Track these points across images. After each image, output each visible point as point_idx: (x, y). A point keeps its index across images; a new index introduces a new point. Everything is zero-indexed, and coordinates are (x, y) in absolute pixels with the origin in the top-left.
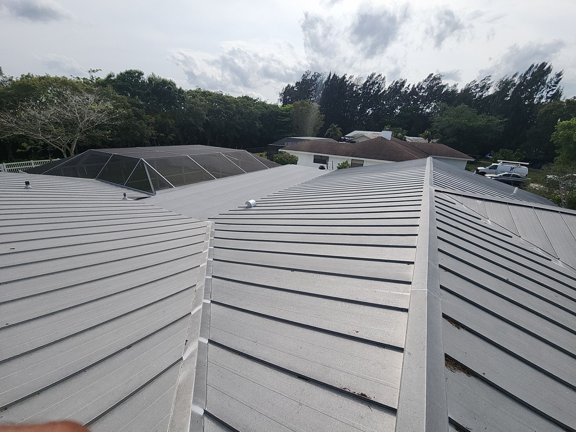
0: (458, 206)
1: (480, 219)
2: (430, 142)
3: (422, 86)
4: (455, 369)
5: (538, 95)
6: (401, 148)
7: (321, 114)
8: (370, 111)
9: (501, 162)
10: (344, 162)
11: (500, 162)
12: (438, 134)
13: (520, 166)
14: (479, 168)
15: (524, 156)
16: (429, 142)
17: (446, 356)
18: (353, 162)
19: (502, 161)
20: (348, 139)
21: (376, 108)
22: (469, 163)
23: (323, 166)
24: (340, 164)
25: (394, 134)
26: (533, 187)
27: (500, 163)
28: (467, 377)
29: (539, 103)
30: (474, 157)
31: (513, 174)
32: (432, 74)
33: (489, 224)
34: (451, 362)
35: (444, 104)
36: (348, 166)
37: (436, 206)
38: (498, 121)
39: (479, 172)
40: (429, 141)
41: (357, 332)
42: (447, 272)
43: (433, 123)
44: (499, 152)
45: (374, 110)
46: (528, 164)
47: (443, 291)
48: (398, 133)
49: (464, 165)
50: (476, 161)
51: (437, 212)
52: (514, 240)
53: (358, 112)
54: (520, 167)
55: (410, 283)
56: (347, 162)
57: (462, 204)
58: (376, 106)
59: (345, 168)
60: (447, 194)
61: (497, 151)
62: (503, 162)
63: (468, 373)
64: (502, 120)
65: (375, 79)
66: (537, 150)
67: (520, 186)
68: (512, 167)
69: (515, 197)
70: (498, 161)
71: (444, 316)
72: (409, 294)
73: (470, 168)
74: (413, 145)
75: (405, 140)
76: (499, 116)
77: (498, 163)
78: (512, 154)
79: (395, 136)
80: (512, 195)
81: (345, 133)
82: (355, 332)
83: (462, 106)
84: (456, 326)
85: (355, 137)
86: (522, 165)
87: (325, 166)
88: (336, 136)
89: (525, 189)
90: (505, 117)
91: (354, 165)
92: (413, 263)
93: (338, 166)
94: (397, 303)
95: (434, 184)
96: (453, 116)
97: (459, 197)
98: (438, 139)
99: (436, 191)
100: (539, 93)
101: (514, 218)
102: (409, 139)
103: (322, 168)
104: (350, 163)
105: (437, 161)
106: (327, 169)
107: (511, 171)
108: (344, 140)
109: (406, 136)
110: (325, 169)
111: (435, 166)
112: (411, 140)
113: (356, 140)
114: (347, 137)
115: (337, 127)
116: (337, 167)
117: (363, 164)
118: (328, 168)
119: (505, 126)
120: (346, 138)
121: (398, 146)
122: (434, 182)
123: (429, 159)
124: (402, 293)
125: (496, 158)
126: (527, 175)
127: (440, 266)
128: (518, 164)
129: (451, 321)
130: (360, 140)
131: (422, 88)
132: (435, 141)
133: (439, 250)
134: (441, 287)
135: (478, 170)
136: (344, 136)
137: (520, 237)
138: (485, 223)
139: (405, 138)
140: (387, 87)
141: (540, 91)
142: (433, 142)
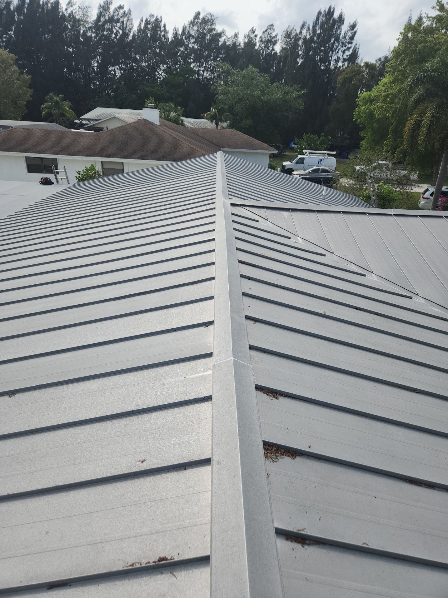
0: (262, 224)
1: (289, 238)
2: (219, 127)
3: (189, 31)
4: (277, 457)
5: (334, 56)
6: (179, 138)
7: (22, 73)
8: (116, 71)
9: (307, 153)
10: (88, 167)
11: (306, 153)
12: (227, 113)
13: (327, 156)
14: (285, 163)
15: (330, 143)
16: (217, 127)
17: (265, 444)
18: (106, 166)
19: (308, 151)
20: (88, 124)
21: (126, 65)
22: (272, 156)
23: (47, 178)
24: (82, 173)
25: (165, 114)
26: (343, 184)
27: (306, 155)
28: (292, 460)
29: (336, 68)
30: (277, 148)
31: (322, 169)
32: (199, 13)
33: (300, 243)
34: (272, 449)
35: (226, 66)
36: (97, 175)
37: (235, 229)
38: (296, 93)
39: (286, 168)
40: (217, 124)
41: (143, 461)
42: (257, 323)
43: (217, 96)
44: (303, 139)
45: (125, 70)
46: (334, 153)
47: (254, 353)
48: (169, 111)
49: (266, 161)
50: (280, 153)
51: (236, 238)
52: (328, 259)
53: (96, 73)
54: (327, 158)
55: (210, 355)
56: (93, 168)
57: (267, 220)
58: (124, 63)
59: (92, 178)
60: (248, 208)
61: (301, 137)
62: (310, 153)
63: (293, 455)
64: (300, 93)
65: (114, 12)
66: (342, 133)
67: (330, 184)
68: (319, 159)
69: (325, 200)
70: (304, 151)
71: (259, 388)
72: (211, 372)
73: (274, 164)
74: (194, 133)
75: (183, 125)
76: (296, 86)
77: (303, 154)
78: (317, 141)
79: (165, 117)
80: (321, 198)
81: (80, 112)
82: (140, 463)
83: (250, 70)
84: (274, 397)
85: (100, 120)
86: (329, 155)
87: (51, 177)
88: (64, 118)
89: (335, 188)
90: (302, 88)
91: (108, 172)
92: (211, 323)
93: (78, 175)
94: (196, 391)
95: (229, 194)
96: (242, 86)
97: (262, 210)
98: (229, 122)
99: (232, 205)
100: (334, 53)
101: (325, 229)
102: (189, 122)
103: (46, 182)
104: (99, 168)
105: (229, 157)
106: (58, 182)
107: (319, 164)
108: (81, 126)
109: (183, 116)
110: (53, 183)
111: (227, 165)
112: (193, 124)
113: (104, 126)
114: (85, 119)
115: (62, 100)
116: (77, 179)
117: (123, 170)
118: (59, 180)
119: (304, 101)
120: (84, 122)
121: (172, 134)
122: (229, 191)
123: (219, 155)
124: (201, 374)
125: (301, 147)
126: (335, 168)
127: (247, 318)
128: (325, 154)
129: (267, 392)
130: (112, 126)
131: (189, 37)
132: (225, 124)
133: (244, 294)
134: (252, 348)
135: (284, 166)
136: (78, 116)
137: (333, 253)
138: (295, 242)
139: (182, 121)
140: (135, 28)
141: (335, 51)
142: (223, 127)
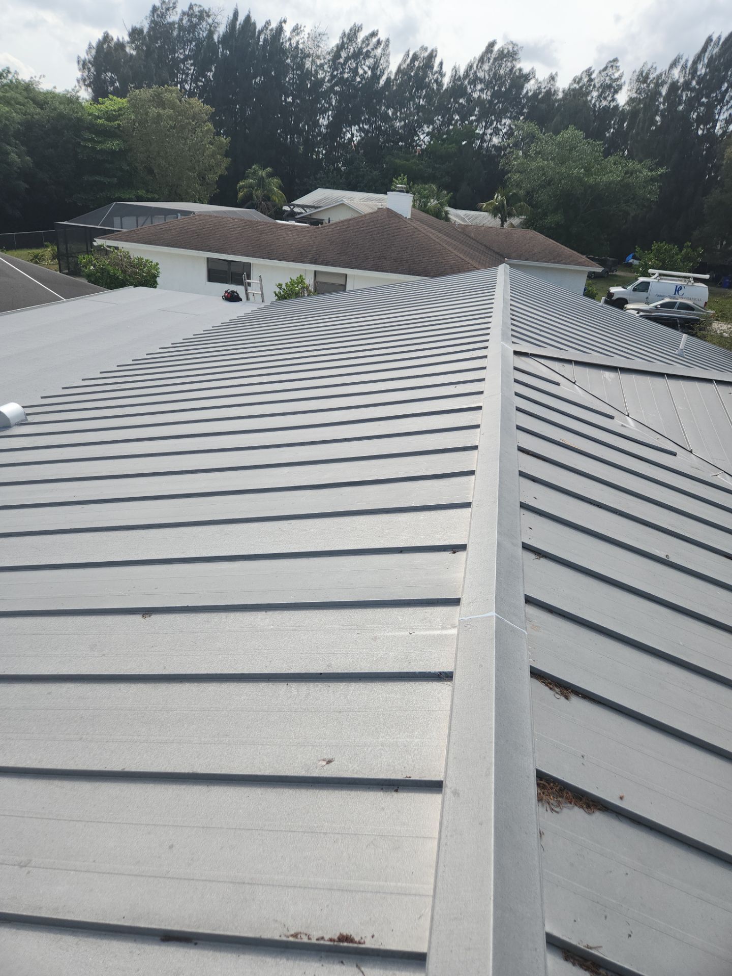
0: (565, 390)
1: (612, 417)
2: (506, 225)
3: (475, 72)
4: (559, 803)
5: (723, 113)
6: (437, 240)
7: (218, 134)
8: (354, 134)
9: (656, 275)
10: (294, 278)
11: (654, 274)
12: (522, 203)
13: (692, 282)
14: (613, 290)
15: (700, 260)
16: (502, 225)
17: (540, 776)
18: (321, 279)
19: (657, 272)
20: (302, 213)
21: (371, 125)
22: (592, 276)
23: (233, 292)
24: (284, 287)
25: (420, 202)
26: (718, 332)
27: (654, 277)
28: (587, 816)
29: (724, 133)
30: (602, 263)
31: (681, 303)
32: (493, 44)
33: (631, 428)
34: (552, 788)
35: (532, 127)
36: (306, 292)
37: (517, 394)
38: (647, 174)
39: (614, 298)
40: (503, 221)
41: (329, 762)
42: (541, 559)
43: (509, 175)
44: (651, 250)
45: (367, 132)
46: (707, 277)
47: (532, 611)
48: (428, 197)
49: (581, 283)
50: (607, 272)
51: (518, 409)
52: (681, 462)
53: (325, 137)
54: (692, 285)
55: (456, 602)
56: (301, 280)
57: (574, 383)
58: (368, 121)
59: (297, 295)
60: (542, 361)
61: (647, 247)
62: (660, 275)
63: (588, 806)
64: (654, 173)
65: (363, 42)
66: (725, 243)
67: (693, 329)
68: (677, 286)
69: (681, 357)
70: (651, 271)
71: (536, 674)
72: (454, 631)
73: (594, 288)
74: (465, 233)
75: (447, 219)
76: (648, 162)
77: (649, 275)
78: (677, 254)
79: (421, 206)
80: (676, 352)
81: (293, 195)
82: (324, 763)
83: (571, 133)
84: (562, 694)
85: (320, 207)
86: (697, 280)
87: (240, 290)
88: (269, 203)
89: (703, 338)
90: (659, 165)
91: (322, 288)
92: (463, 547)
93: (277, 290)
94: (427, 660)
95: (512, 335)
96: (553, 159)
97: (567, 366)
98: (523, 217)
99: (516, 353)
100: (725, 109)
101: (679, 408)
102: (458, 216)
103: (232, 297)
104: (309, 281)
105: (519, 274)
106: (248, 299)
107: (675, 294)
108: (292, 215)
109: (450, 206)
110: (241, 300)
111: (514, 287)
112: (463, 219)
113: (324, 217)
114: (298, 206)
115: (270, 175)
116: (276, 295)
117: (345, 286)
118: (251, 296)
119: (660, 187)
120: (297, 210)
121: (428, 234)
122: (512, 330)
123: (502, 270)
124: (438, 632)
125: (646, 264)
126: (706, 303)
127: (526, 547)
128: (689, 278)
129: (550, 684)
130: (337, 217)
131: (475, 80)
132: (516, 221)
133: (523, 506)
134: (529, 600)
135: (611, 293)
136: (289, 200)
137: (691, 452)
138: (622, 425)
139: (447, 213)
140: (393, 68)
141: (725, 105)
142: (512, 226)
